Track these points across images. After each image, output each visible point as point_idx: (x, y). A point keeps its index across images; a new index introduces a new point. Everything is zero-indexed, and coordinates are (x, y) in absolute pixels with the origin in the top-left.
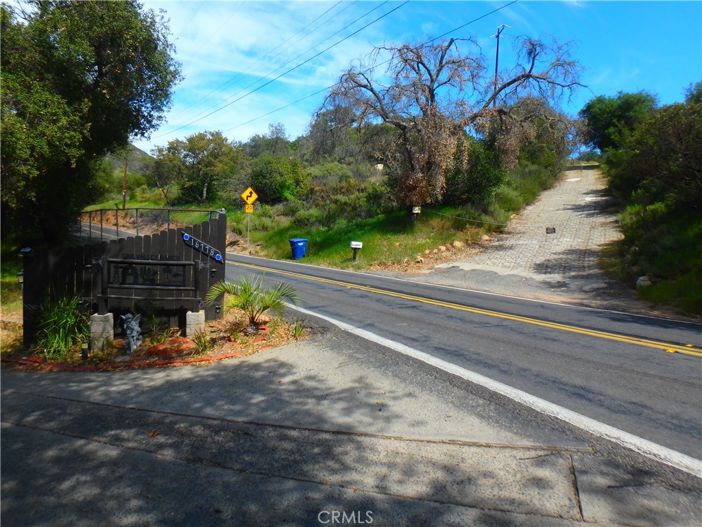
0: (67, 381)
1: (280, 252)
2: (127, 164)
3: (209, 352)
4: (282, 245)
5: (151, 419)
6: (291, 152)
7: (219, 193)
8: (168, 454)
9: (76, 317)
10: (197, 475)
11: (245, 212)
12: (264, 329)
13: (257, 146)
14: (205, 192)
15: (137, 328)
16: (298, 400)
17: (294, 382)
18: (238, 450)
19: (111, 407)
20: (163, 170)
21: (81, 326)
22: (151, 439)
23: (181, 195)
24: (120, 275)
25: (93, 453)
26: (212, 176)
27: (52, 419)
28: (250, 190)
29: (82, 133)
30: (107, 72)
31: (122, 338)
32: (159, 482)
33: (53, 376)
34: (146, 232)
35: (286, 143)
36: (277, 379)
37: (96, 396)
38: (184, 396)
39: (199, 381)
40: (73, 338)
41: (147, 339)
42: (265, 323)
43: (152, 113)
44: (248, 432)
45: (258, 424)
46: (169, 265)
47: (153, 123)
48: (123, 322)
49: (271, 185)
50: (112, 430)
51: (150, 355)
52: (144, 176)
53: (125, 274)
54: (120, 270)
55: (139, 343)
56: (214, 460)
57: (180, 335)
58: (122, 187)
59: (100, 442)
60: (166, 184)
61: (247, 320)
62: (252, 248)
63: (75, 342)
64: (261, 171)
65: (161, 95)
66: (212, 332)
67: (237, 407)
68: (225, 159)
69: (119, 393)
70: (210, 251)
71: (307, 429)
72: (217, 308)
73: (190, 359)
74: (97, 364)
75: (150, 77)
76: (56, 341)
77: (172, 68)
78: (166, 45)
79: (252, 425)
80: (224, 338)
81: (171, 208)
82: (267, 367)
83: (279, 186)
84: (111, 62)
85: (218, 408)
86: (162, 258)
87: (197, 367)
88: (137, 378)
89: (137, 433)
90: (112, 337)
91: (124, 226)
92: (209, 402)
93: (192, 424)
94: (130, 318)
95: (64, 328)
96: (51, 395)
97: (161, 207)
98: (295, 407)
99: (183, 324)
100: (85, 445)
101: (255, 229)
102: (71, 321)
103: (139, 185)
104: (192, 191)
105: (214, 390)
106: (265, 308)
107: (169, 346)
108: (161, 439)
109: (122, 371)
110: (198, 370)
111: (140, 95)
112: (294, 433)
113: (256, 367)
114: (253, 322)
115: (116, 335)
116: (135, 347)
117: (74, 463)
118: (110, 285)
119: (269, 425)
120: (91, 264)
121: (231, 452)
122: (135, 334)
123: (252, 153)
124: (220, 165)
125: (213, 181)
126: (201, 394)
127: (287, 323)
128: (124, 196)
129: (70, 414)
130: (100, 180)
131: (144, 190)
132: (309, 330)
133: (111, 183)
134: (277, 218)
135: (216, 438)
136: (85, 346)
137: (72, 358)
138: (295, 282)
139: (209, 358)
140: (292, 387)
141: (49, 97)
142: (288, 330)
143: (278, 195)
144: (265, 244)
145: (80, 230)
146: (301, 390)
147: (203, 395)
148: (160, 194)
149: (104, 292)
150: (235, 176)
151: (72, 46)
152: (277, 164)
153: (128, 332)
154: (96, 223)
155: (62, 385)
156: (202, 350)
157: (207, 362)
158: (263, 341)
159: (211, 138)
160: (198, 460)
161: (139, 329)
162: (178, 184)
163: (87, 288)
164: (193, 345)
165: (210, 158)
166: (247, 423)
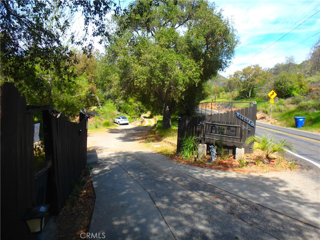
0: (189, 168)
1: (288, 123)
2: (217, 83)
3: (245, 168)
4: (290, 120)
5: (216, 191)
6: (298, 70)
7: (257, 94)
8: (220, 207)
9: (194, 144)
10: (231, 219)
11: (269, 103)
12: (273, 162)
13: (277, 69)
14: (250, 94)
15: (215, 152)
16: (287, 201)
17: (287, 191)
18: (251, 215)
19: (202, 182)
20: (232, 85)
21: (195, 148)
22: (215, 199)
23: (239, 95)
24: (210, 129)
25: (193, 197)
26: (253, 86)
27: (182, 181)
28: (273, 91)
29: (200, 73)
30: (210, 47)
31: (209, 155)
32: (215, 217)
33: (184, 165)
34: (223, 112)
35: (295, 66)
36: (277, 188)
37: (198, 176)
38: (231, 185)
39: (239, 180)
40: (192, 152)
41: (219, 157)
42: (275, 159)
43: (226, 61)
44: (257, 208)
45: (263, 206)
46: (229, 126)
47: (227, 65)
48: (210, 148)
49: (285, 89)
50: (201, 191)
51: (220, 164)
52: (224, 87)
53: (212, 129)
54: (210, 127)
55: (216, 158)
56: (239, 216)
57: (233, 158)
58: (215, 93)
59: (196, 194)
60: (233, 90)
61: (265, 156)
62: (273, 121)
63: (193, 154)
64: (279, 82)
65: (230, 52)
66: (247, 159)
67: (254, 196)
68: (260, 77)
69: (206, 177)
70: (248, 121)
71: (289, 216)
72: (250, 148)
73: (236, 169)
74: (199, 164)
75: (226, 46)
76: (186, 152)
77: (236, 40)
78: (233, 30)
79: (260, 206)
80: (253, 162)
81: (234, 101)
82: (272, 181)
83: (290, 89)
84: (211, 43)
85: (245, 194)
86: (227, 124)
87: (239, 174)
88: (213, 173)
89: (210, 195)
90: (206, 154)
91: (215, 109)
92: (242, 191)
93: (232, 198)
94: (212, 147)
95: (190, 148)
96: (183, 172)
97: (230, 100)
98: (284, 204)
99: (234, 153)
100: (191, 194)
101: (275, 111)
102: (192, 145)
103: (222, 91)
104: (244, 93)
105: (245, 186)
106: (274, 151)
107: (227, 162)
108: (219, 200)
109: (208, 168)
110: (239, 175)
111: (222, 54)
112: (282, 217)
113: (267, 179)
114: (267, 157)
115: (207, 154)
116: (214, 160)
117: (187, 199)
118: (206, 133)
119: (269, 208)
120: (200, 124)
121: (248, 215)
122: (214, 154)
123: (275, 73)
124: (258, 80)
125: (254, 88)
126: (238, 186)
127: (287, 161)
128: (215, 97)
129: (188, 181)
130: (207, 90)
131: (223, 93)
132: (299, 166)
133: (211, 91)
134: (288, 106)
135: (242, 207)
136: (196, 156)
137: (191, 160)
138: (295, 140)
139: (244, 171)
140: (285, 194)
141: (190, 60)
142: (287, 164)
143: (289, 93)
144: (280, 119)
145: (198, 111)
146: (289, 196)
147: (240, 186)
148: (230, 95)
149: (204, 136)
150: (266, 85)
151: (198, 40)
152: (289, 77)
153: (212, 153)
154: (204, 108)
155: (187, 169)
156: (242, 166)
157: (243, 172)
158: (272, 168)
159: (254, 68)
160: (232, 213)
161: (216, 152)
162: (238, 90)
163: (198, 133)
164: (238, 163)
165: (253, 77)
166: (258, 204)
